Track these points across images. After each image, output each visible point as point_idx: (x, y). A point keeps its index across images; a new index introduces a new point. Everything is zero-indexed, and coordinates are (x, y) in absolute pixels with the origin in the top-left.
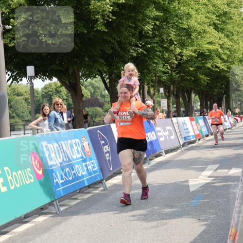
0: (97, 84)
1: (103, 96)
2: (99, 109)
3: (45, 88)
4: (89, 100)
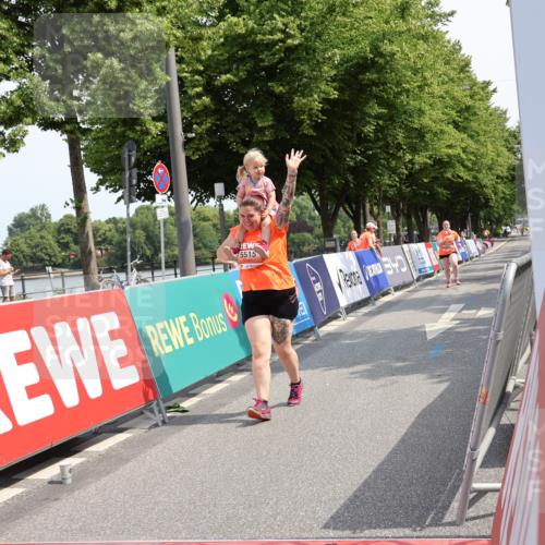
2: (308, 235)
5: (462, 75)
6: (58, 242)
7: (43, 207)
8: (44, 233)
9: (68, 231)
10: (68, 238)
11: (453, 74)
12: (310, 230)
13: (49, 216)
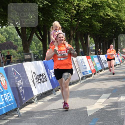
0: (10, 31)
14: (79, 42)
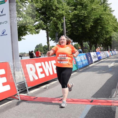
0: (86, 44)
1: (88, 47)
2: (87, 50)
3: (75, 45)
4: (84, 48)
5: (115, 22)
6: (44, 50)
7: (41, 44)
8: (41, 48)
9: (45, 48)
10: (45, 49)
11: (114, 21)
12: (87, 49)
13: (42, 45)
14: (106, 48)
